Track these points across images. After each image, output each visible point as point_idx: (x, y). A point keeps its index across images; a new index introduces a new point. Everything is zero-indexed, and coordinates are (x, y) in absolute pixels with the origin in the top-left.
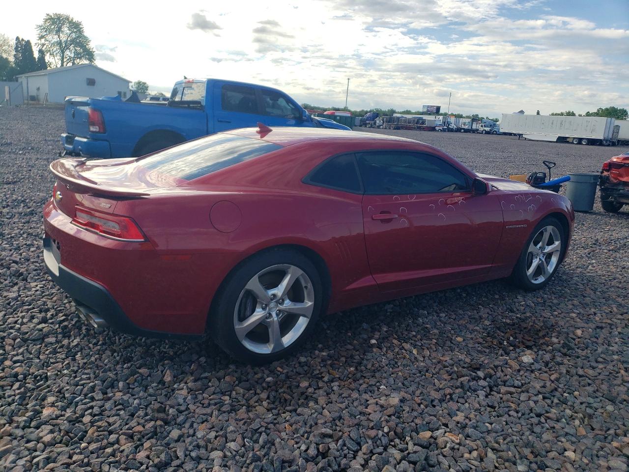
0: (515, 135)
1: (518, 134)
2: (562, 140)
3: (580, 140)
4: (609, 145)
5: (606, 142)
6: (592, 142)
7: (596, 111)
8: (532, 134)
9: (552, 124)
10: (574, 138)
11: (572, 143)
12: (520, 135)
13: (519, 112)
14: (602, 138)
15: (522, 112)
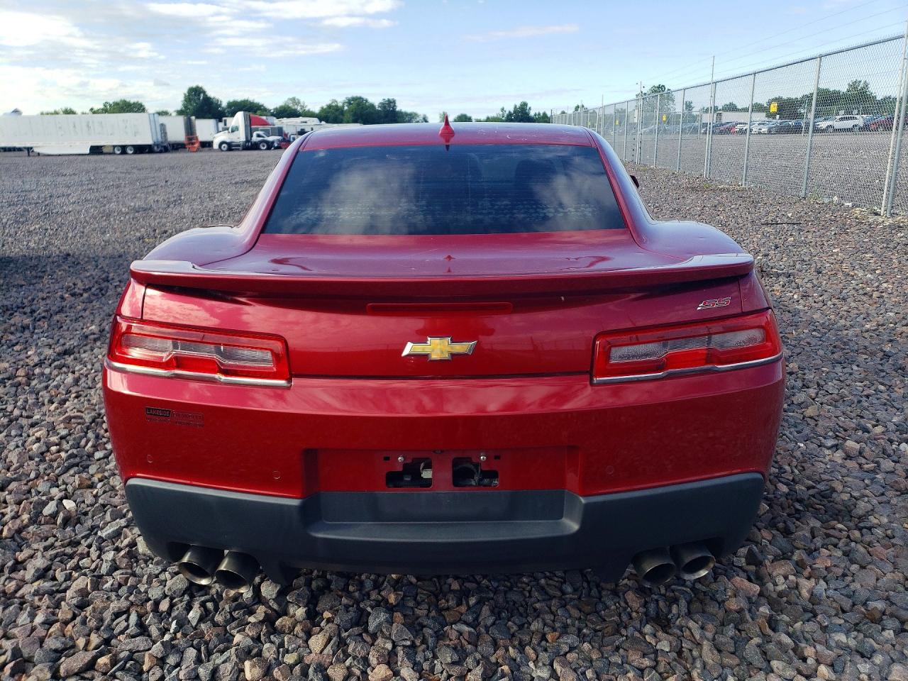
0: (20, 149)
1: (25, 148)
2: (96, 150)
3: (124, 149)
4: (161, 152)
5: (158, 147)
6: (140, 149)
7: (102, 107)
8: (47, 145)
9: (74, 127)
10: (114, 147)
11: (114, 153)
12: (29, 149)
13: (13, 112)
14: (150, 142)
15: (16, 112)
